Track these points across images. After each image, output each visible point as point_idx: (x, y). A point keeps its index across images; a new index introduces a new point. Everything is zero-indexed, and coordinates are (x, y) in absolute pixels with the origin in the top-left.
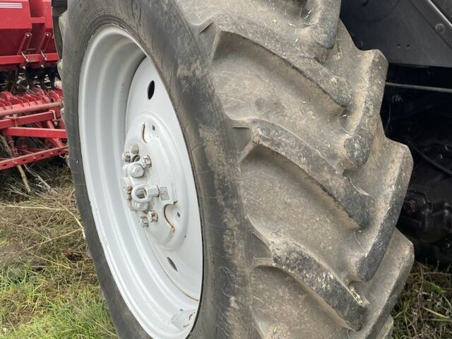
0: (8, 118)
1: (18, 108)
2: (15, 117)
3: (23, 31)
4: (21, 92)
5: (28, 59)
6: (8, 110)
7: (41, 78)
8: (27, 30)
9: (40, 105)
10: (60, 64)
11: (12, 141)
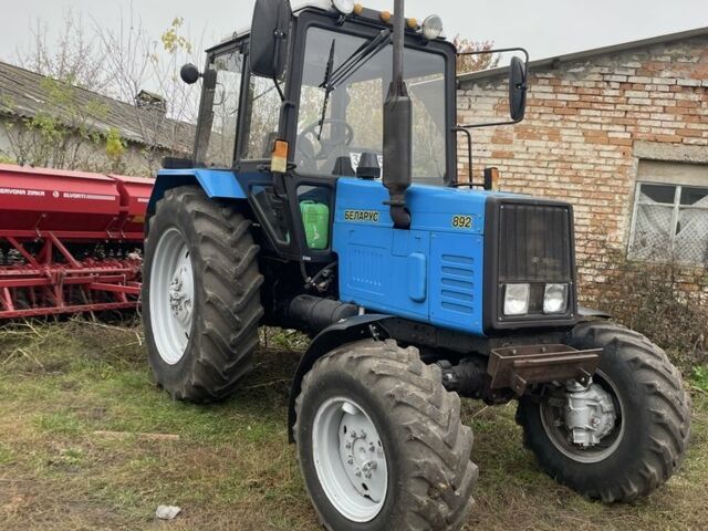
0: (92, 276)
1: (99, 269)
2: (97, 275)
3: (111, 216)
4: (101, 259)
5: (111, 235)
6: (93, 270)
7: (116, 252)
8: (115, 215)
9: (115, 269)
10: (146, 240)
11: (90, 295)
